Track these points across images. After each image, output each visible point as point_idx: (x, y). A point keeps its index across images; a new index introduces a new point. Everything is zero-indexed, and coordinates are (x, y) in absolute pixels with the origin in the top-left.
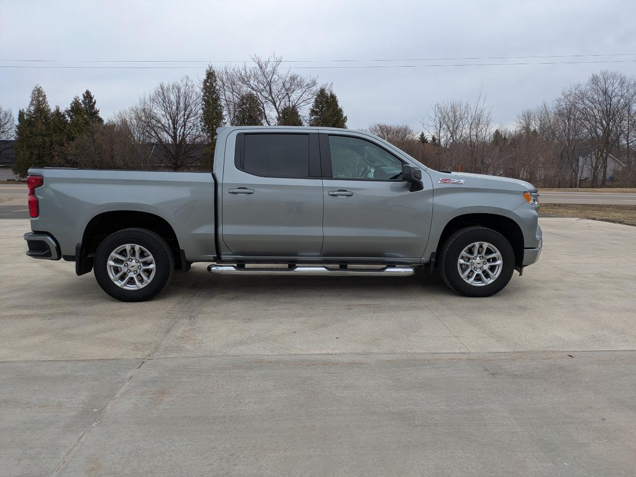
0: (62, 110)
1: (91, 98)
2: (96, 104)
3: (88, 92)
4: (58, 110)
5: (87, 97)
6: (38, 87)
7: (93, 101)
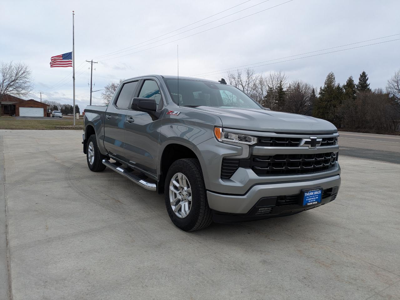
0: (341, 85)
1: (365, 76)
2: (368, 80)
3: (364, 73)
4: (339, 86)
5: (363, 76)
6: (331, 73)
7: (367, 78)
